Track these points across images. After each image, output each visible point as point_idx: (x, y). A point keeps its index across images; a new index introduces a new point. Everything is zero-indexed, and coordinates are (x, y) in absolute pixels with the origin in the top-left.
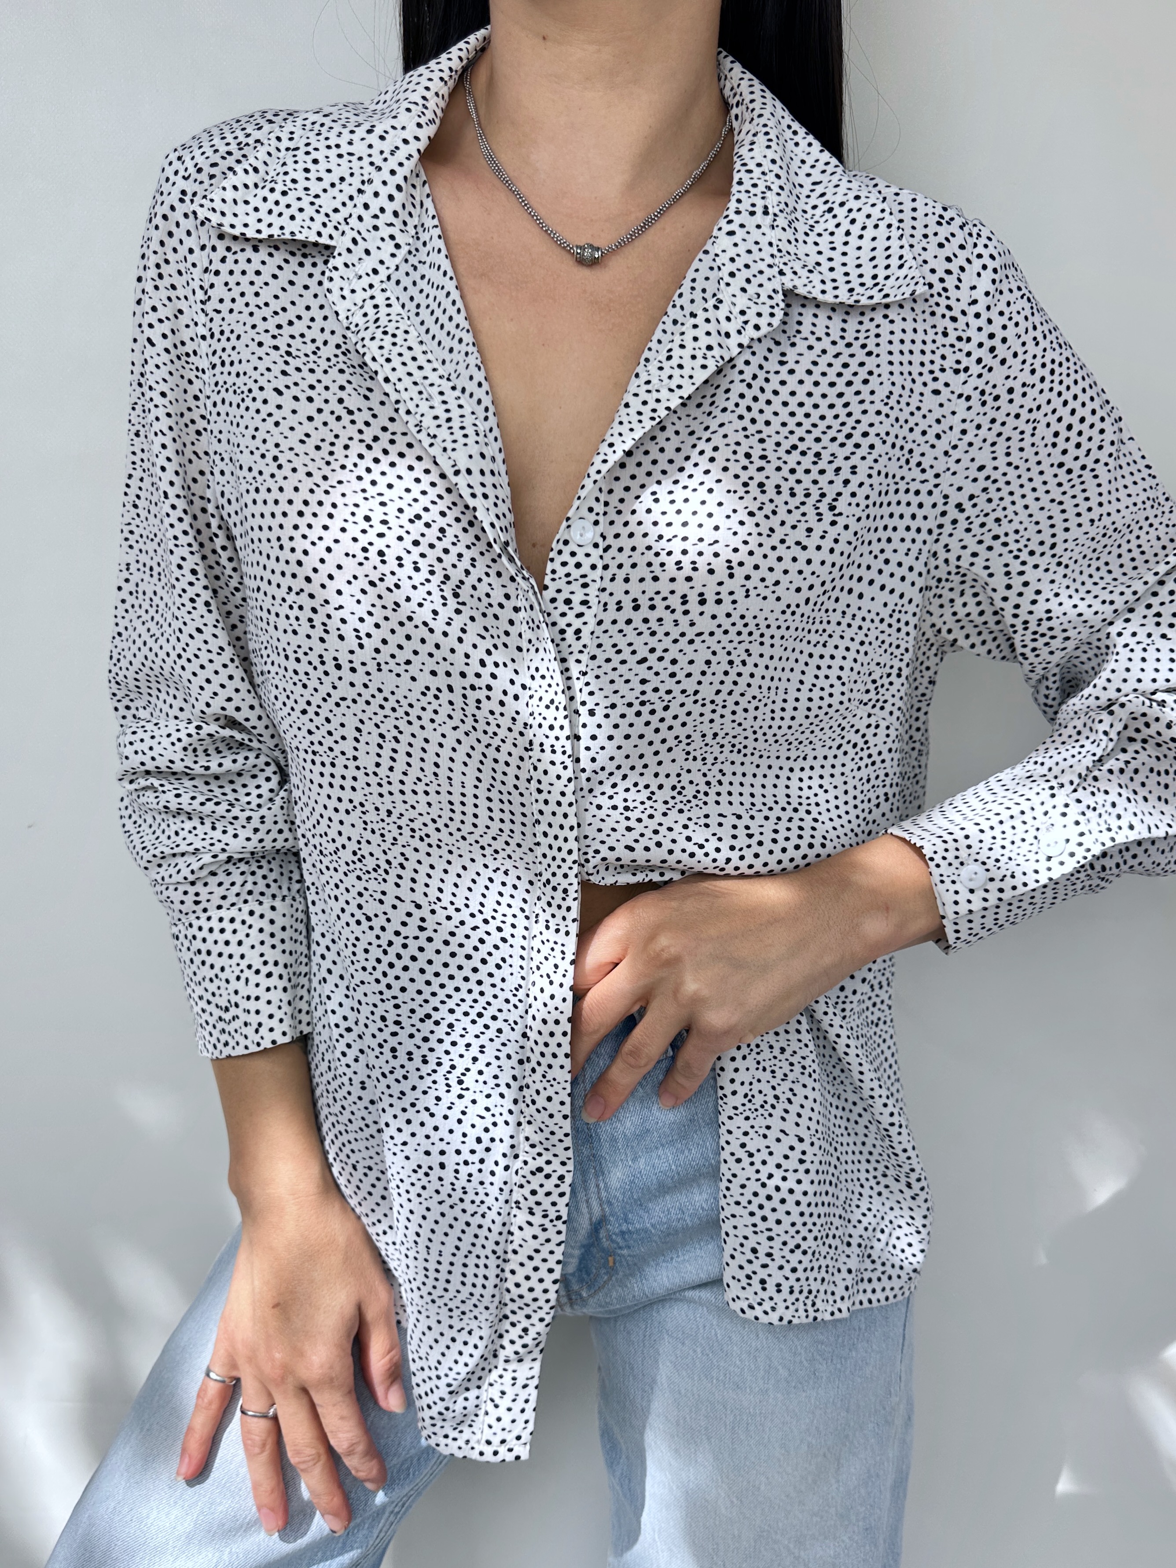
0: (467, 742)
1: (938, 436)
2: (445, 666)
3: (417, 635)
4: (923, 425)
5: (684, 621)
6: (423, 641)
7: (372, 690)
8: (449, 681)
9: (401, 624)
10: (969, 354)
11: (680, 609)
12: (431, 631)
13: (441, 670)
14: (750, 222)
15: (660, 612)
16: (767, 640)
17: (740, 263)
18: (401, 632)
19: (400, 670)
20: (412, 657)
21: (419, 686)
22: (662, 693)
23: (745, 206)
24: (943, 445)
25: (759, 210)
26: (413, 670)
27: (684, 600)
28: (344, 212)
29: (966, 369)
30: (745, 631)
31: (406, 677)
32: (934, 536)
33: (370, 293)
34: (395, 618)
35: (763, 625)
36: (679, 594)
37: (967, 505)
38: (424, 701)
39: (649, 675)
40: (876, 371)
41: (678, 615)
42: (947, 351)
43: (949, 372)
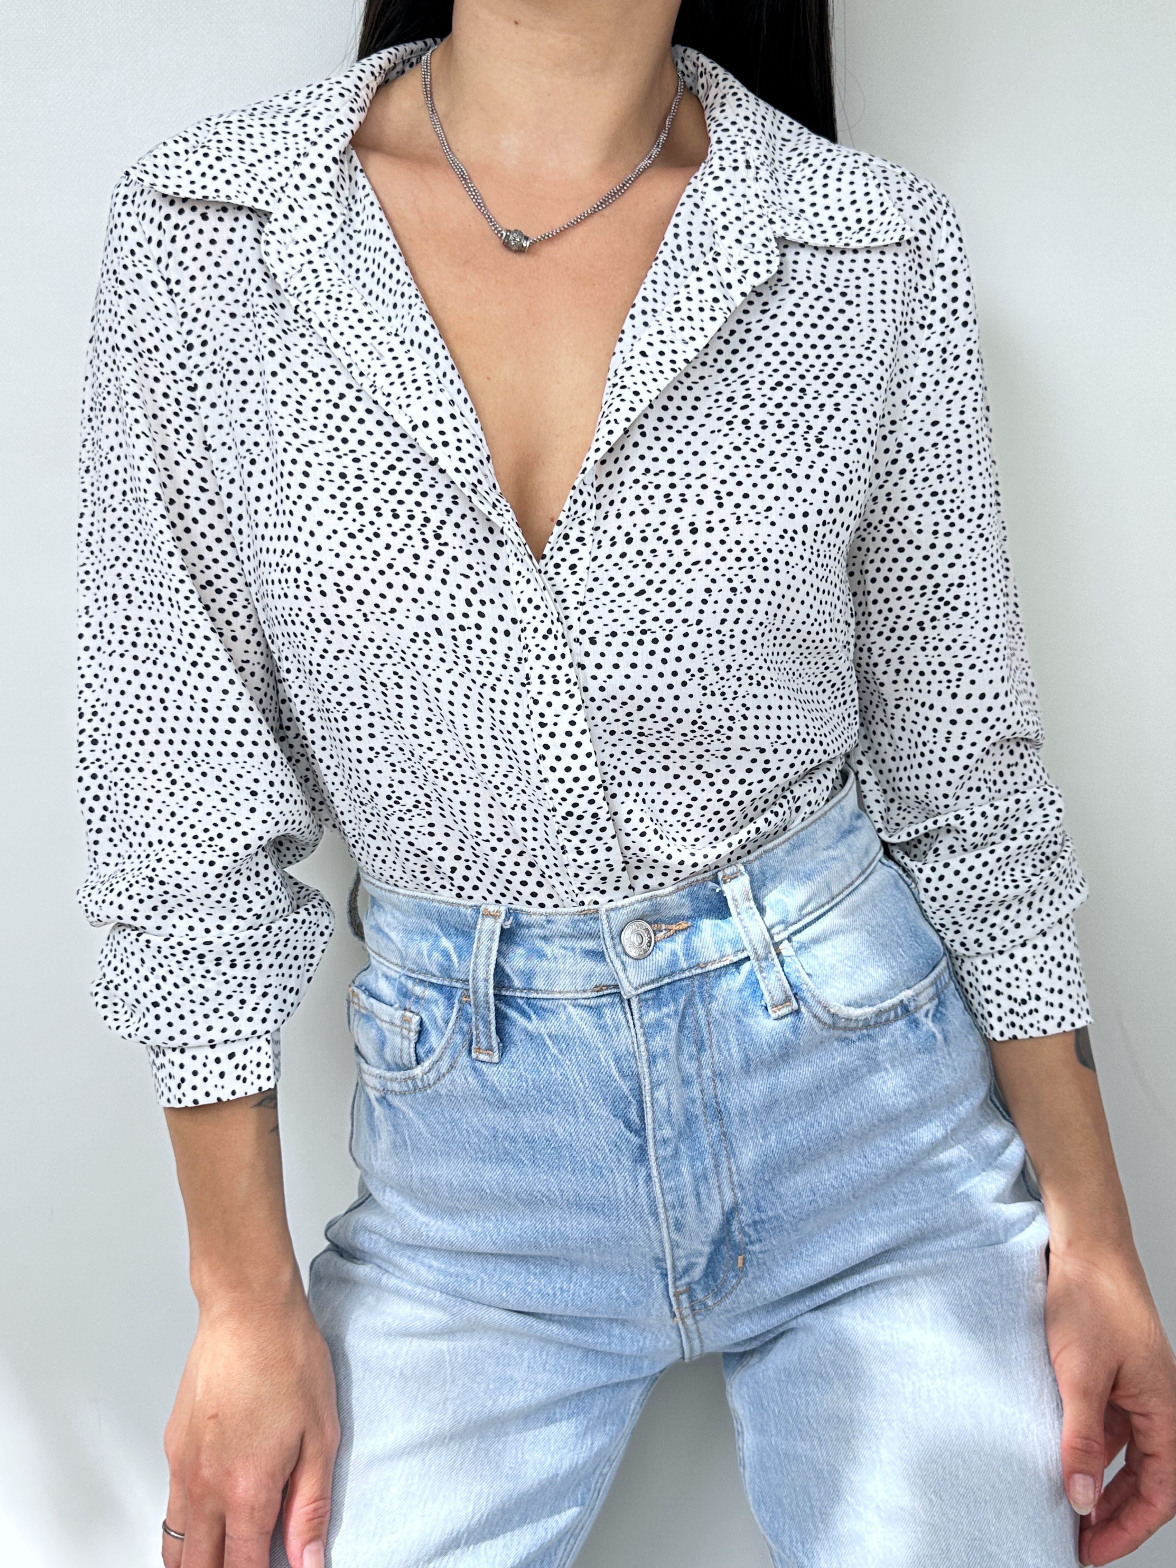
0: (464, 683)
2: (432, 610)
5: (678, 551)
6: (405, 587)
7: (364, 641)
8: (437, 624)
9: (382, 573)
11: (673, 539)
12: (413, 576)
13: (427, 614)
14: (736, 177)
15: (653, 543)
16: (770, 564)
17: (731, 216)
18: (382, 581)
21: (407, 634)
23: (728, 162)
25: (741, 164)
27: (676, 530)
30: (744, 557)
34: (375, 567)
35: (763, 549)
36: (669, 525)
38: (414, 648)
39: (648, 606)
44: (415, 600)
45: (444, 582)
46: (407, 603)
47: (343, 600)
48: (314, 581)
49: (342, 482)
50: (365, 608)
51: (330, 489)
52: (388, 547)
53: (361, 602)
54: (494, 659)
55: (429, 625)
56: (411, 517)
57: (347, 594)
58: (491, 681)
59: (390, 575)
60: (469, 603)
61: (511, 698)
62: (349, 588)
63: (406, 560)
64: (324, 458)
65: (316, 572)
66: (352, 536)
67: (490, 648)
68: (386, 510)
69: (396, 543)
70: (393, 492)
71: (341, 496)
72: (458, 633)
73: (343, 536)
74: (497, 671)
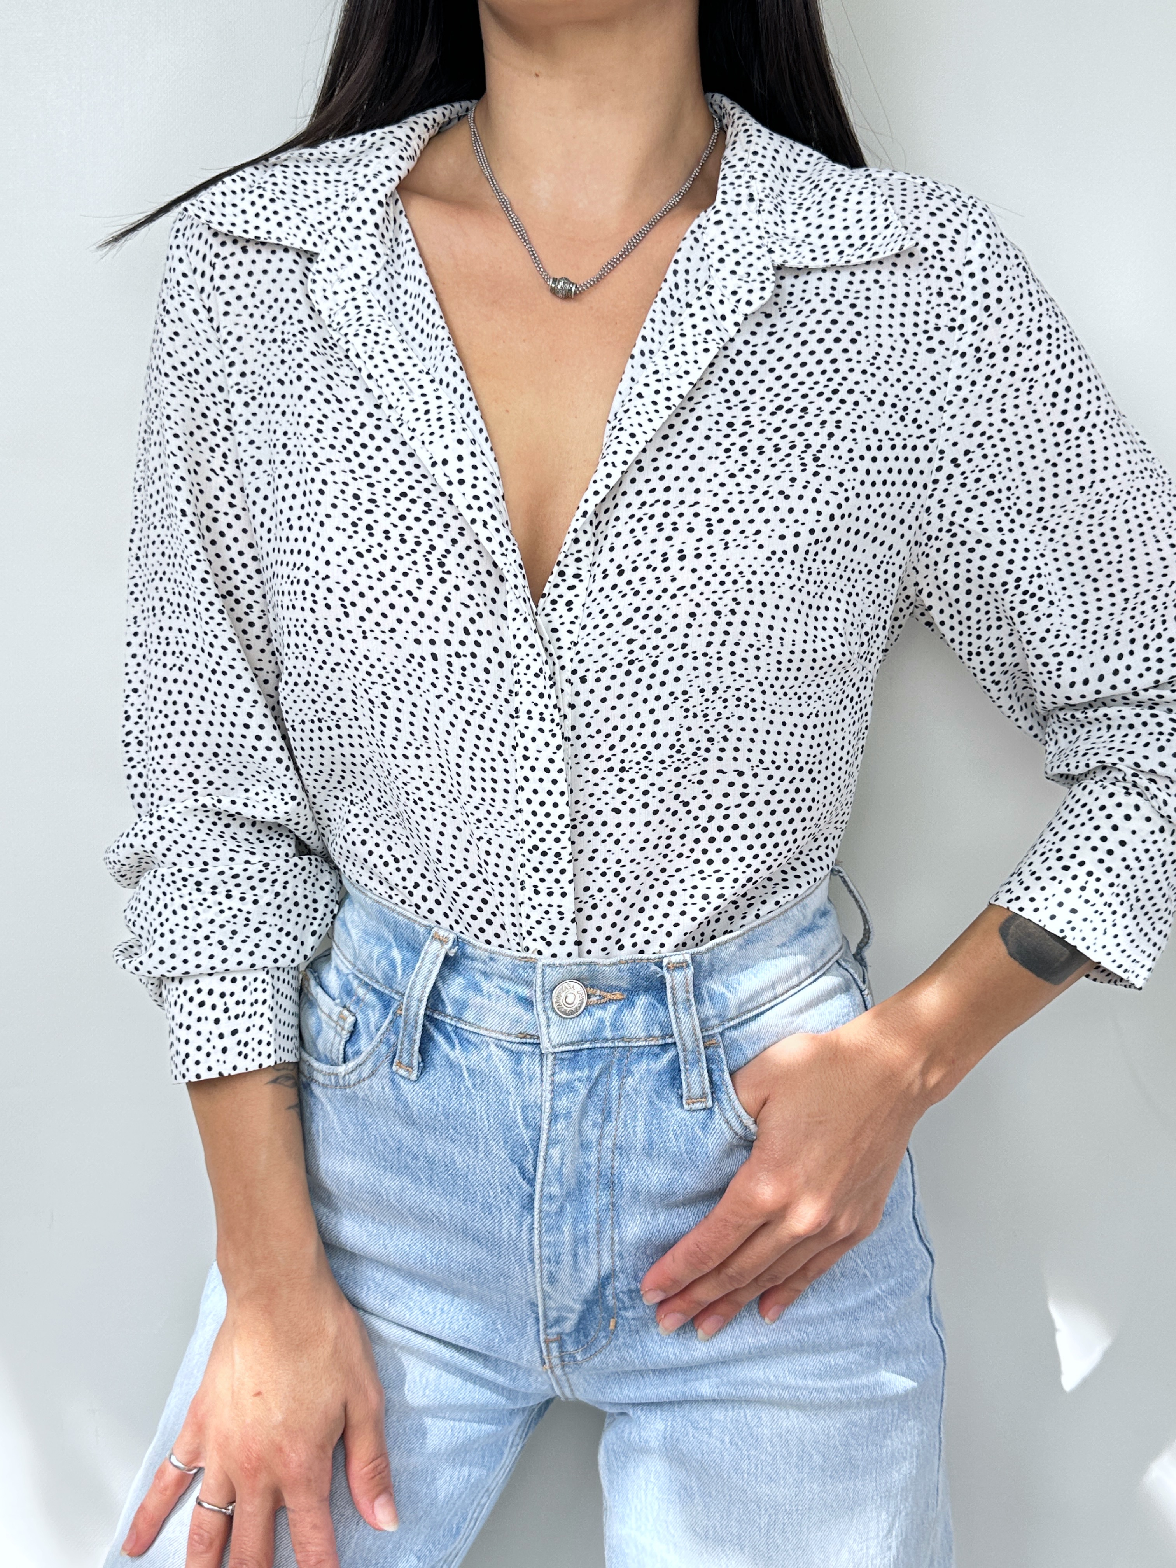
1: (933, 393)
3: (400, 604)
4: (918, 382)
6: (407, 610)
9: (386, 593)
10: (963, 312)
19: (386, 637)
20: (396, 626)
22: (649, 649)
24: (937, 401)
26: (398, 637)
28: (328, 225)
29: (961, 327)
31: (391, 644)
32: (929, 491)
33: (352, 295)
34: (379, 587)
37: (962, 460)
40: (864, 333)
41: (659, 572)
42: (943, 310)
43: (945, 330)
44: (415, 624)
45: (444, 608)
46: (407, 625)
47: (347, 614)
48: (321, 594)
49: (355, 503)
50: (366, 626)
51: (343, 507)
52: (393, 569)
53: (362, 619)
54: (486, 688)
55: (426, 649)
56: (418, 543)
57: (350, 609)
58: (481, 708)
59: (393, 597)
60: (466, 631)
61: (499, 728)
62: (353, 604)
63: (409, 583)
64: (340, 477)
65: (324, 585)
66: (360, 555)
67: (483, 676)
68: (394, 534)
69: (402, 566)
70: (402, 518)
71: (353, 516)
72: (454, 659)
73: (351, 554)
74: (487, 700)
